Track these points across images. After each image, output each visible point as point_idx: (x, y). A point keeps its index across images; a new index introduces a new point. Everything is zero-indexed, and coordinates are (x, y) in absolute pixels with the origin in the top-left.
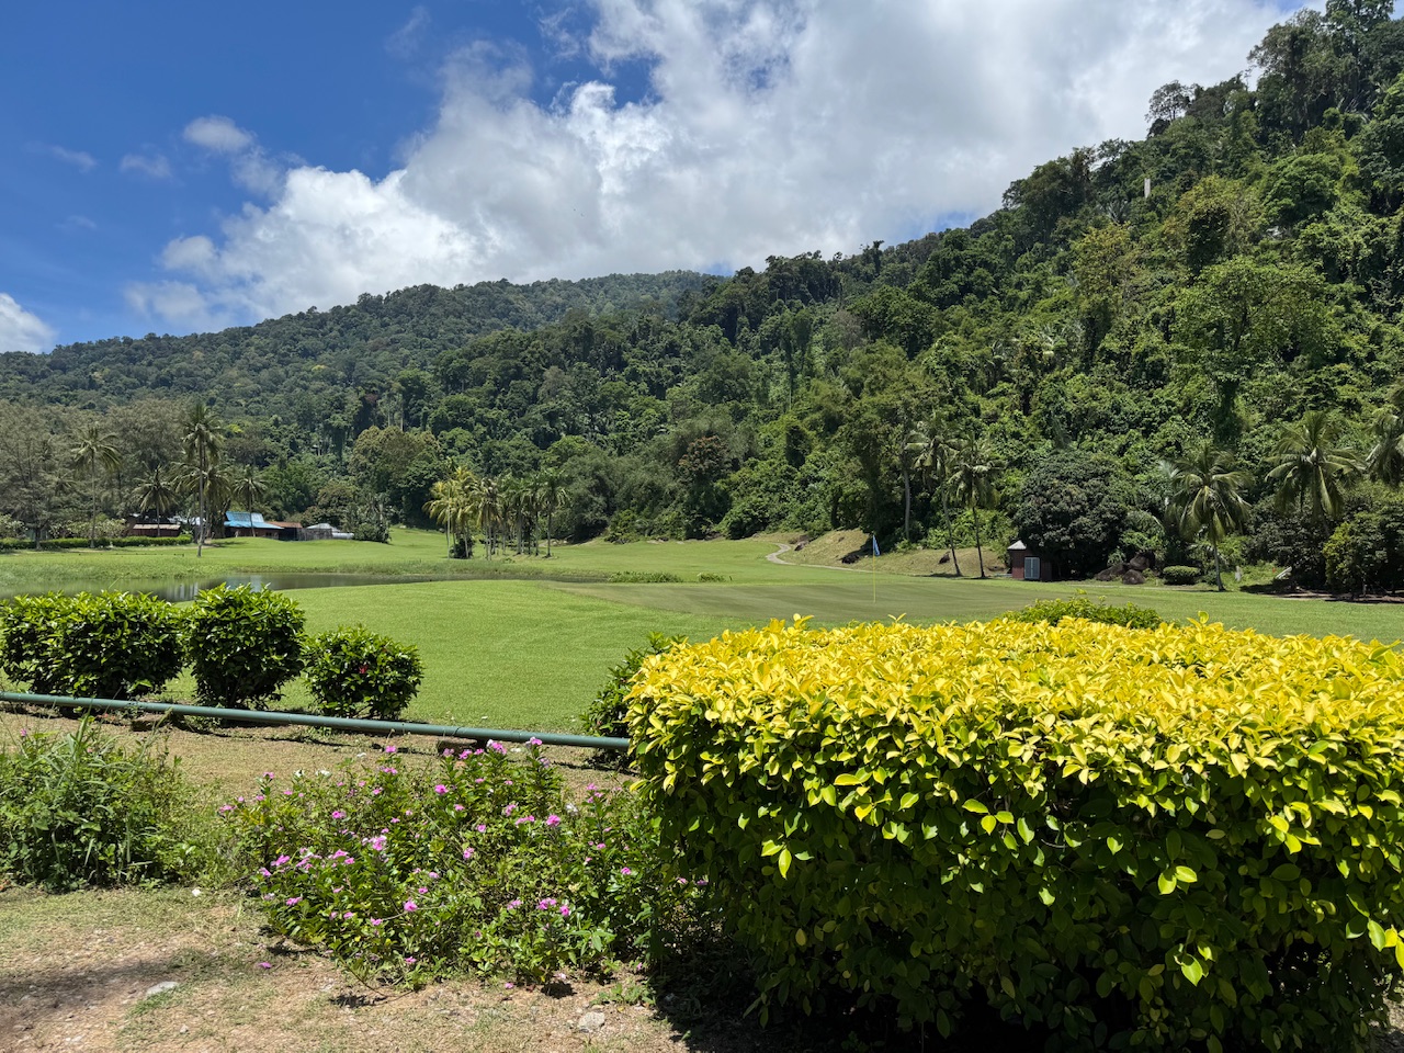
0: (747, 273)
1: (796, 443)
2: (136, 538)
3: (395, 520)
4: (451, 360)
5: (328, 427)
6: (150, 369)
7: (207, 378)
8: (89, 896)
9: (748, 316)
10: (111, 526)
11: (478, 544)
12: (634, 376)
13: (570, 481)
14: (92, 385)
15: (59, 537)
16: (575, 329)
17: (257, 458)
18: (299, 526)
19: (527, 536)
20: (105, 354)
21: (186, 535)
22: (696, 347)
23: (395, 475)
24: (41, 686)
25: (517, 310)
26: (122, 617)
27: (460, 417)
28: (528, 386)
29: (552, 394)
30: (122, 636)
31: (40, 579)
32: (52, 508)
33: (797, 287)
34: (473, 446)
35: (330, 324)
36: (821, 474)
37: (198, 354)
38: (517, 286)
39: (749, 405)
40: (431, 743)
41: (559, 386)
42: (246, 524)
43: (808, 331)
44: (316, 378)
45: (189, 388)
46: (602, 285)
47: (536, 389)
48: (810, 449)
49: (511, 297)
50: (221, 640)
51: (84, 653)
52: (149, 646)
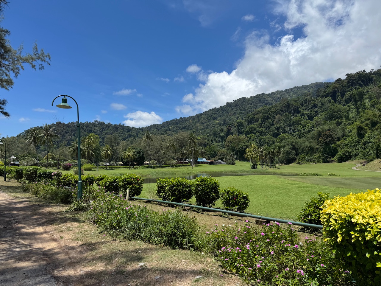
0: (339, 80)
1: (361, 131)
2: (179, 165)
3: (236, 159)
4: (249, 116)
5: (220, 136)
6: (181, 126)
7: (193, 126)
8: (180, 250)
9: (340, 93)
10: (174, 162)
11: (258, 165)
12: (303, 115)
13: (284, 147)
14: (170, 130)
15: (164, 165)
16: (284, 104)
17: (204, 145)
18: (214, 161)
19: (272, 162)
20: (172, 123)
21: (189, 164)
22: (323, 104)
23: (236, 147)
24: (164, 199)
25: (267, 100)
26: (180, 183)
27: (252, 131)
28: (271, 121)
29: (278, 122)
30: (180, 188)
31: (161, 174)
32: (163, 158)
33: (357, 82)
34: (256, 138)
35: (220, 110)
36: (371, 140)
37: (191, 121)
38: (267, 94)
39: (342, 120)
40: (254, 220)
41: (280, 120)
42: (202, 161)
43: (363, 95)
44: (217, 124)
45: (189, 129)
46: (292, 90)
47: (273, 122)
48: (366, 133)
49: (265, 97)
50: (201, 190)
51: (173, 192)
52: (186, 191)
